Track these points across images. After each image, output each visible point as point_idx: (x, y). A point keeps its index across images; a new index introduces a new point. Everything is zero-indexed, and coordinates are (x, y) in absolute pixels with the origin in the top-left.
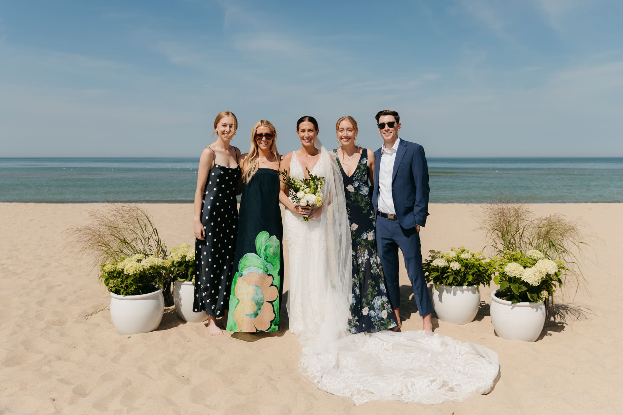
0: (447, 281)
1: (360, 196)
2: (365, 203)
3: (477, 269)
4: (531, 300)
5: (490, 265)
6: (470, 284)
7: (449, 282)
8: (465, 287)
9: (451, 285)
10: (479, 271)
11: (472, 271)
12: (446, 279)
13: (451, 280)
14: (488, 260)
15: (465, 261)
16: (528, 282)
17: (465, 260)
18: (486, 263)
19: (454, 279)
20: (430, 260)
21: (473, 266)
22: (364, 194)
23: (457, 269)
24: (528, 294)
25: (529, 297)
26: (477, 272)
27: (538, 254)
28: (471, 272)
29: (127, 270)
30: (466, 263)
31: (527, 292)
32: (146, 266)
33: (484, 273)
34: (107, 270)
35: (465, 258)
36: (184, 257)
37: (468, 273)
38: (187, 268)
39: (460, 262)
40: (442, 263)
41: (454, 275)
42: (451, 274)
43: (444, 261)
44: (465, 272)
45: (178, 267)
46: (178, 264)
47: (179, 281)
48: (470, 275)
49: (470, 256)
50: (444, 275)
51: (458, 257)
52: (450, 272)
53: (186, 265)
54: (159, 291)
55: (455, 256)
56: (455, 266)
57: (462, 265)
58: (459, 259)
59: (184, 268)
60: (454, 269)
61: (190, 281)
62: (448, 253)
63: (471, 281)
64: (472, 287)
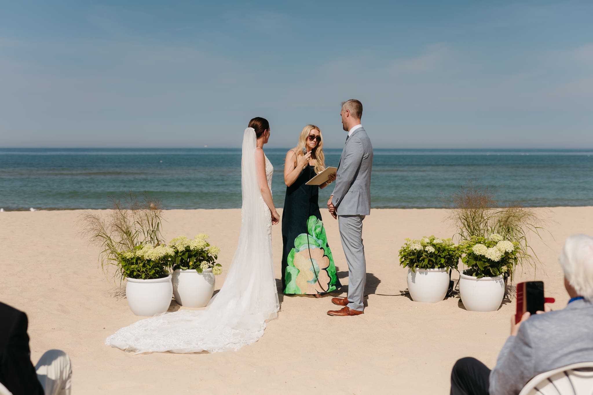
0: (422, 263)
4: (493, 274)
5: (458, 249)
6: (442, 267)
7: (425, 264)
8: (436, 269)
9: (425, 267)
11: (444, 254)
13: (426, 261)
14: (456, 245)
15: (438, 246)
16: (490, 258)
18: (455, 247)
19: (429, 260)
20: (406, 247)
21: (444, 250)
23: (432, 252)
24: (491, 269)
25: (491, 272)
27: (498, 237)
28: (442, 255)
29: (148, 256)
30: (439, 248)
31: (490, 268)
32: (163, 254)
33: (453, 256)
34: (128, 256)
35: (437, 243)
37: (439, 256)
38: (190, 257)
39: (433, 246)
40: (418, 247)
41: (430, 258)
42: (426, 257)
43: (420, 246)
44: (438, 254)
45: (182, 256)
46: (182, 253)
47: (182, 269)
48: (442, 257)
49: (442, 242)
50: (420, 258)
51: (431, 243)
52: (425, 255)
53: (188, 254)
54: (170, 276)
55: (429, 241)
56: (429, 250)
57: (436, 249)
58: (432, 244)
59: (187, 257)
60: (429, 252)
61: (193, 268)
62: (422, 240)
63: (442, 264)
64: (443, 269)
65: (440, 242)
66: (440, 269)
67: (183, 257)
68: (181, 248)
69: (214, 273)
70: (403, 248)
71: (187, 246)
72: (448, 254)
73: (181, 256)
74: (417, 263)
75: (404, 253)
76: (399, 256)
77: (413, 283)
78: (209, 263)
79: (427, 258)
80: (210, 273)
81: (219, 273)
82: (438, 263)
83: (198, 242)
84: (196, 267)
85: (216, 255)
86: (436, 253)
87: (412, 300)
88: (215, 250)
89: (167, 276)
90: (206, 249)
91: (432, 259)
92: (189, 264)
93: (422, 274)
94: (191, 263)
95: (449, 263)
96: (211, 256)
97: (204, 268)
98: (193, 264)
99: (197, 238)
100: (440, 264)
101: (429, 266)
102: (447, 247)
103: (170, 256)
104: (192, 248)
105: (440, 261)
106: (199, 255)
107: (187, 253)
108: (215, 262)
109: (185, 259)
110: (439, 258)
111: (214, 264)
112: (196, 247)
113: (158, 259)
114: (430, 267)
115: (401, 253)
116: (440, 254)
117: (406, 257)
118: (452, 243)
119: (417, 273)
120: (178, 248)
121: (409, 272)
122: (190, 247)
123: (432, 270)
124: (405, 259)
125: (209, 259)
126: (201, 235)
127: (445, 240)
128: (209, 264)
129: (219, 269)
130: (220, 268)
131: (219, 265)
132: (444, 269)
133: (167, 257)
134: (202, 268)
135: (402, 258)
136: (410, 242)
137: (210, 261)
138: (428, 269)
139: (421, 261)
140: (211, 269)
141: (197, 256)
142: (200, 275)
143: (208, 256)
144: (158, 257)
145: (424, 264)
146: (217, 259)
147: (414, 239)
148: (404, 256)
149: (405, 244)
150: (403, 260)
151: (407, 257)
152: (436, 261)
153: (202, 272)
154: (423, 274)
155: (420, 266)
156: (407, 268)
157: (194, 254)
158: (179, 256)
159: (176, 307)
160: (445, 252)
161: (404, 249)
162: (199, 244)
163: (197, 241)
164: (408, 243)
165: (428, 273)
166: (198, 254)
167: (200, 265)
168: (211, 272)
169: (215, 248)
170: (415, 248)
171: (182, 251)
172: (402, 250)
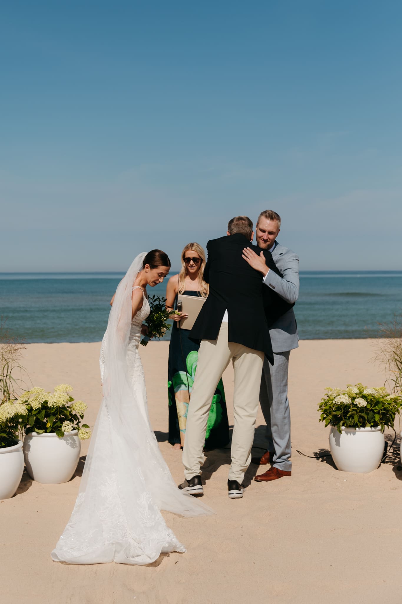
0: (351, 421)
5: (395, 401)
6: (375, 425)
8: (368, 428)
9: (355, 426)
10: (385, 409)
11: (378, 408)
12: (351, 418)
13: (356, 418)
14: (393, 396)
15: (370, 398)
17: (368, 396)
18: (391, 399)
19: (360, 417)
20: (327, 399)
21: (377, 403)
23: (363, 405)
26: (382, 410)
28: (376, 409)
30: (371, 400)
32: (11, 414)
33: (389, 411)
35: (369, 393)
36: (46, 402)
37: (372, 410)
38: (47, 415)
39: (364, 398)
40: (346, 400)
41: (360, 413)
42: (355, 412)
43: (347, 398)
44: (370, 409)
45: (37, 415)
46: (37, 412)
47: (37, 433)
48: (376, 413)
49: (374, 392)
50: (347, 414)
51: (360, 393)
52: (353, 410)
53: (46, 411)
54: (21, 444)
55: (358, 391)
56: (359, 403)
57: (368, 402)
58: (363, 395)
59: (43, 417)
60: (359, 406)
61: (52, 432)
62: (349, 390)
63: (376, 421)
64: (375, 428)
65: (372, 393)
66: (373, 427)
67: (39, 416)
68: (36, 405)
69: (81, 438)
70: (324, 400)
71: (44, 402)
72: (383, 408)
73: (35, 415)
74: (343, 420)
75: (324, 406)
76: (318, 410)
77: (338, 447)
78: (73, 423)
79: (357, 414)
80: (75, 437)
81: (87, 437)
82: (370, 420)
83: (59, 396)
84: (56, 429)
85: (82, 414)
86: (369, 407)
87: (336, 468)
88: (81, 406)
89: (16, 443)
90: (69, 404)
91: (363, 414)
92: (46, 426)
93: (349, 434)
94: (49, 425)
95: (384, 419)
96: (75, 415)
97: (66, 430)
98: (52, 426)
99: (58, 391)
100: (373, 422)
101: (359, 424)
102: (382, 399)
103: (22, 416)
104: (50, 405)
105: (374, 417)
106: (60, 414)
107: (44, 411)
108: (80, 422)
109: (40, 419)
110: (371, 413)
111: (79, 424)
112: (55, 403)
113: (4, 421)
114: (360, 426)
115: (320, 407)
116: (374, 408)
117: (328, 412)
118: (386, 393)
119: (342, 433)
120: (32, 405)
121: (332, 431)
122: (48, 404)
123: (362, 429)
124: (327, 415)
125: (73, 418)
126: (62, 387)
127: (377, 389)
128: (72, 425)
129: (87, 432)
130: (88, 430)
131: (85, 426)
132: (378, 427)
133: (16, 417)
134: (64, 431)
135: (323, 413)
136: (332, 392)
137: (75, 421)
138: (357, 429)
139: (349, 418)
140: (76, 431)
141: (57, 416)
142: (61, 439)
143: (71, 414)
144: (5, 418)
145: (353, 422)
146: (84, 419)
147: (337, 388)
148: (325, 411)
149: (325, 395)
150: (325, 416)
151: (330, 413)
152: (368, 418)
153: (64, 436)
154: (351, 434)
155: (347, 424)
156: (329, 427)
157: (53, 412)
158: (33, 415)
159: (28, 484)
160: (379, 405)
161: (325, 402)
162: (59, 399)
163: (56, 394)
164: (329, 394)
165: (357, 433)
166: (58, 412)
167: (61, 427)
168: (76, 435)
169: (81, 404)
170: (341, 401)
171: (38, 409)
172: (322, 403)
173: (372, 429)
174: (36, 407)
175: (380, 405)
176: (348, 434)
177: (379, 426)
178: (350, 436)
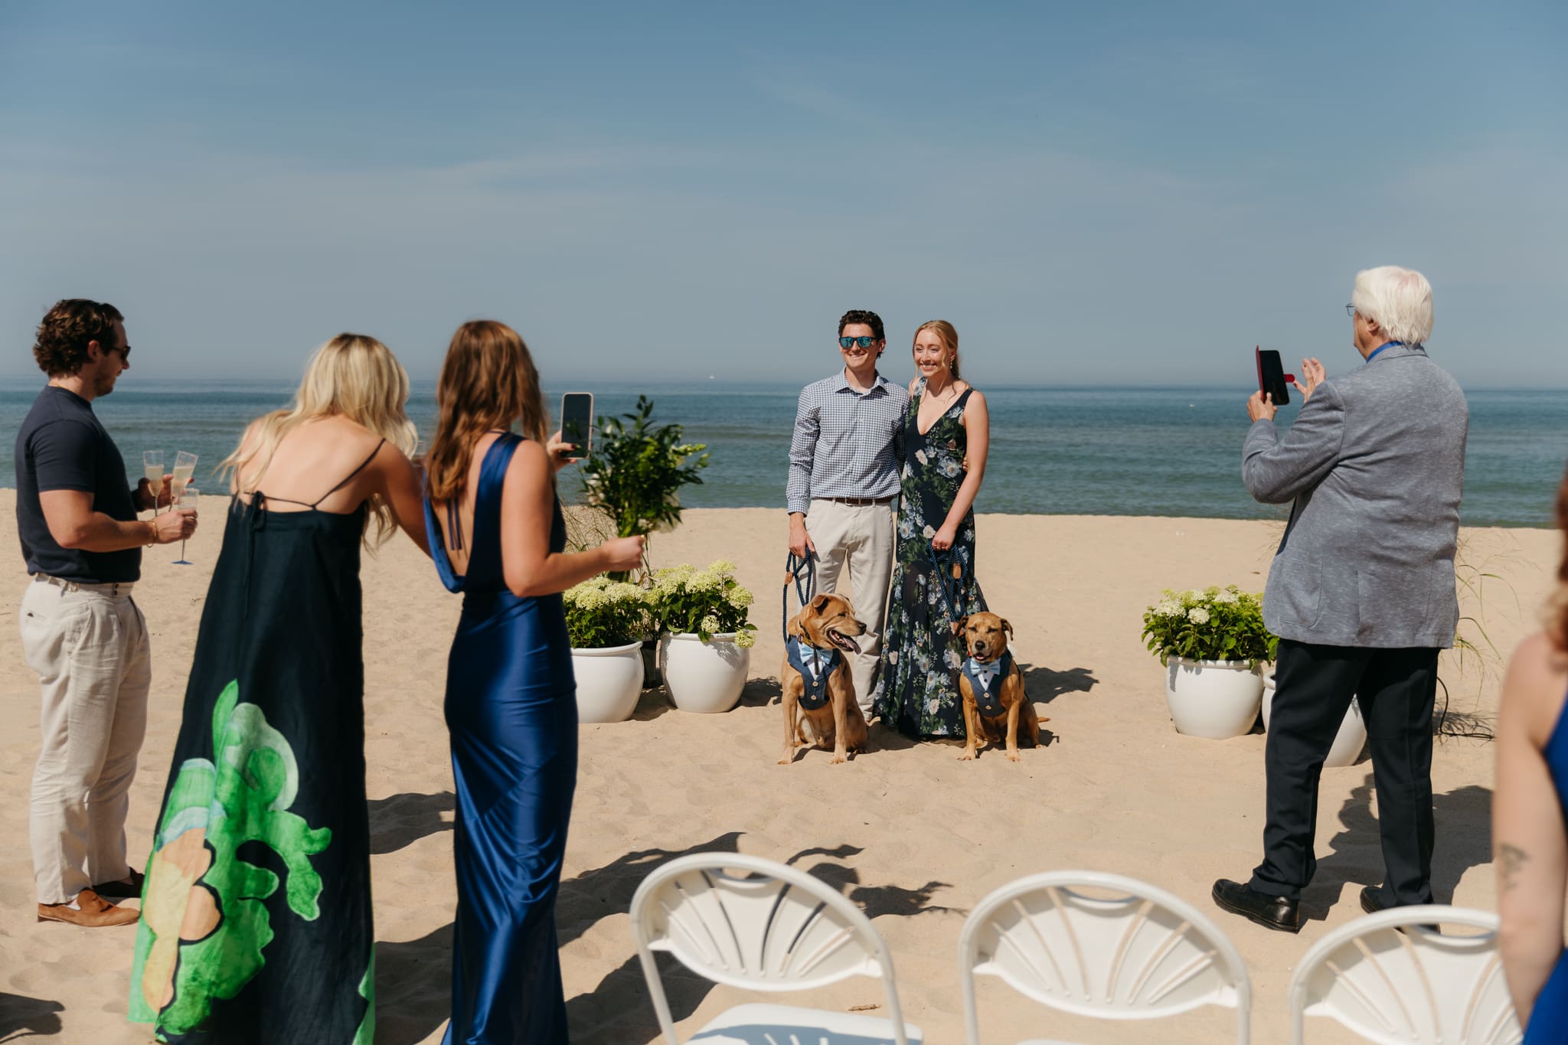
0: (1183, 648)
1: (938, 477)
2: (946, 492)
3: (1247, 625)
6: (1233, 656)
7: (1189, 650)
8: (1221, 662)
9: (1194, 657)
10: (1252, 629)
12: (1183, 644)
13: (1194, 643)
15: (1221, 608)
19: (1201, 642)
21: (1237, 619)
22: (946, 474)
23: (1203, 621)
26: (1246, 632)
28: (1234, 631)
36: (682, 585)
37: (1226, 632)
38: (688, 606)
39: (1210, 609)
40: (1173, 610)
41: (1200, 635)
42: (1190, 632)
43: (1177, 605)
44: (1220, 628)
45: (672, 605)
46: (671, 599)
48: (1232, 636)
49: (1236, 598)
51: (1207, 600)
52: (1186, 628)
54: (637, 644)
55: (1204, 597)
56: (1195, 616)
57: (1214, 615)
58: (1209, 603)
59: (681, 607)
60: (1196, 622)
61: (693, 632)
62: (1187, 592)
64: (1238, 662)
65: (1227, 601)
66: (1232, 662)
67: (674, 607)
68: (669, 589)
71: (680, 585)
73: (669, 605)
74: (1173, 645)
75: (1151, 617)
79: (1195, 636)
81: (747, 643)
85: (743, 607)
86: (1216, 624)
87: (1178, 729)
88: (739, 595)
91: (1204, 639)
92: (689, 621)
93: (1189, 671)
96: (736, 608)
97: (709, 629)
98: (693, 622)
99: (710, 570)
100: (1229, 651)
101: (1201, 654)
102: (1246, 613)
104: (684, 588)
105: (1227, 643)
107: (681, 598)
112: (694, 586)
114: (1204, 657)
117: (1154, 630)
119: (1179, 668)
123: (1210, 662)
126: (718, 561)
130: (753, 632)
131: (749, 626)
134: (706, 630)
135: (1149, 633)
139: (1180, 641)
142: (707, 643)
143: (727, 607)
145: (1186, 648)
146: (748, 615)
148: (1150, 622)
153: (714, 638)
154: (1191, 671)
160: (1239, 622)
165: (1203, 669)
170: (1163, 612)
171: (672, 595)
172: (1148, 614)
173: (1228, 664)
174: (668, 591)
175: (1242, 624)
176: (1187, 671)
177: (1245, 661)
178: (1192, 675)
